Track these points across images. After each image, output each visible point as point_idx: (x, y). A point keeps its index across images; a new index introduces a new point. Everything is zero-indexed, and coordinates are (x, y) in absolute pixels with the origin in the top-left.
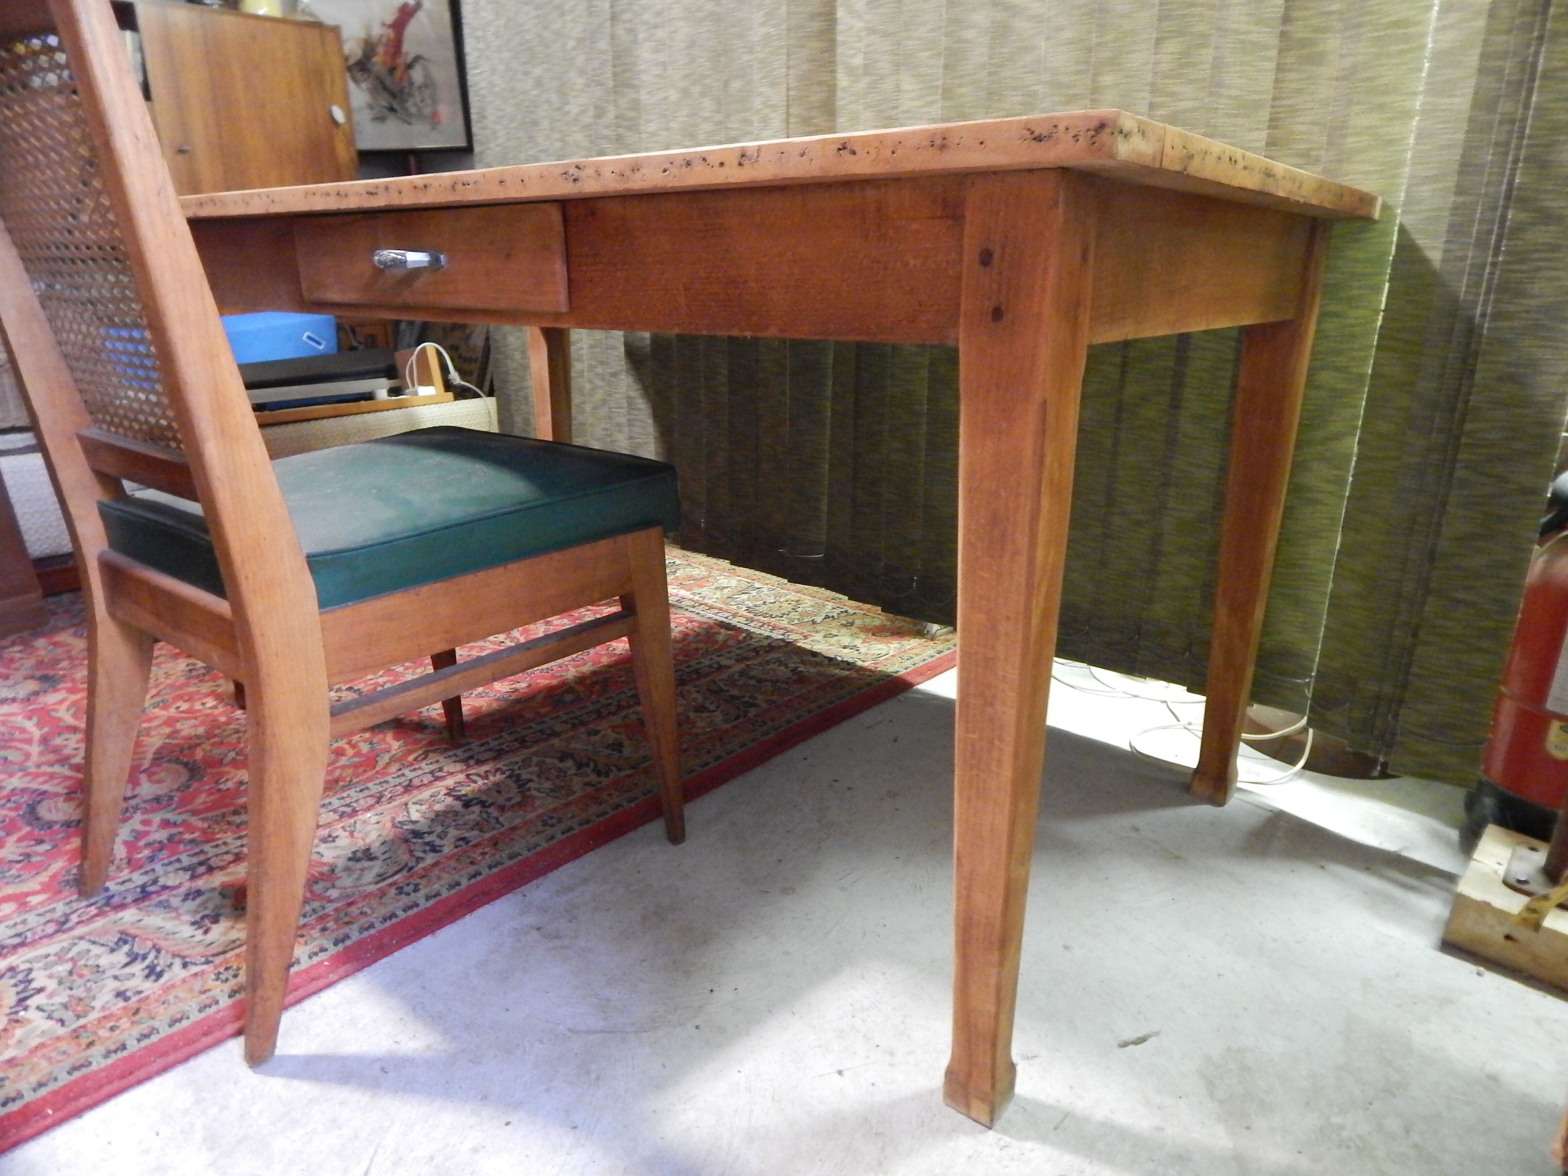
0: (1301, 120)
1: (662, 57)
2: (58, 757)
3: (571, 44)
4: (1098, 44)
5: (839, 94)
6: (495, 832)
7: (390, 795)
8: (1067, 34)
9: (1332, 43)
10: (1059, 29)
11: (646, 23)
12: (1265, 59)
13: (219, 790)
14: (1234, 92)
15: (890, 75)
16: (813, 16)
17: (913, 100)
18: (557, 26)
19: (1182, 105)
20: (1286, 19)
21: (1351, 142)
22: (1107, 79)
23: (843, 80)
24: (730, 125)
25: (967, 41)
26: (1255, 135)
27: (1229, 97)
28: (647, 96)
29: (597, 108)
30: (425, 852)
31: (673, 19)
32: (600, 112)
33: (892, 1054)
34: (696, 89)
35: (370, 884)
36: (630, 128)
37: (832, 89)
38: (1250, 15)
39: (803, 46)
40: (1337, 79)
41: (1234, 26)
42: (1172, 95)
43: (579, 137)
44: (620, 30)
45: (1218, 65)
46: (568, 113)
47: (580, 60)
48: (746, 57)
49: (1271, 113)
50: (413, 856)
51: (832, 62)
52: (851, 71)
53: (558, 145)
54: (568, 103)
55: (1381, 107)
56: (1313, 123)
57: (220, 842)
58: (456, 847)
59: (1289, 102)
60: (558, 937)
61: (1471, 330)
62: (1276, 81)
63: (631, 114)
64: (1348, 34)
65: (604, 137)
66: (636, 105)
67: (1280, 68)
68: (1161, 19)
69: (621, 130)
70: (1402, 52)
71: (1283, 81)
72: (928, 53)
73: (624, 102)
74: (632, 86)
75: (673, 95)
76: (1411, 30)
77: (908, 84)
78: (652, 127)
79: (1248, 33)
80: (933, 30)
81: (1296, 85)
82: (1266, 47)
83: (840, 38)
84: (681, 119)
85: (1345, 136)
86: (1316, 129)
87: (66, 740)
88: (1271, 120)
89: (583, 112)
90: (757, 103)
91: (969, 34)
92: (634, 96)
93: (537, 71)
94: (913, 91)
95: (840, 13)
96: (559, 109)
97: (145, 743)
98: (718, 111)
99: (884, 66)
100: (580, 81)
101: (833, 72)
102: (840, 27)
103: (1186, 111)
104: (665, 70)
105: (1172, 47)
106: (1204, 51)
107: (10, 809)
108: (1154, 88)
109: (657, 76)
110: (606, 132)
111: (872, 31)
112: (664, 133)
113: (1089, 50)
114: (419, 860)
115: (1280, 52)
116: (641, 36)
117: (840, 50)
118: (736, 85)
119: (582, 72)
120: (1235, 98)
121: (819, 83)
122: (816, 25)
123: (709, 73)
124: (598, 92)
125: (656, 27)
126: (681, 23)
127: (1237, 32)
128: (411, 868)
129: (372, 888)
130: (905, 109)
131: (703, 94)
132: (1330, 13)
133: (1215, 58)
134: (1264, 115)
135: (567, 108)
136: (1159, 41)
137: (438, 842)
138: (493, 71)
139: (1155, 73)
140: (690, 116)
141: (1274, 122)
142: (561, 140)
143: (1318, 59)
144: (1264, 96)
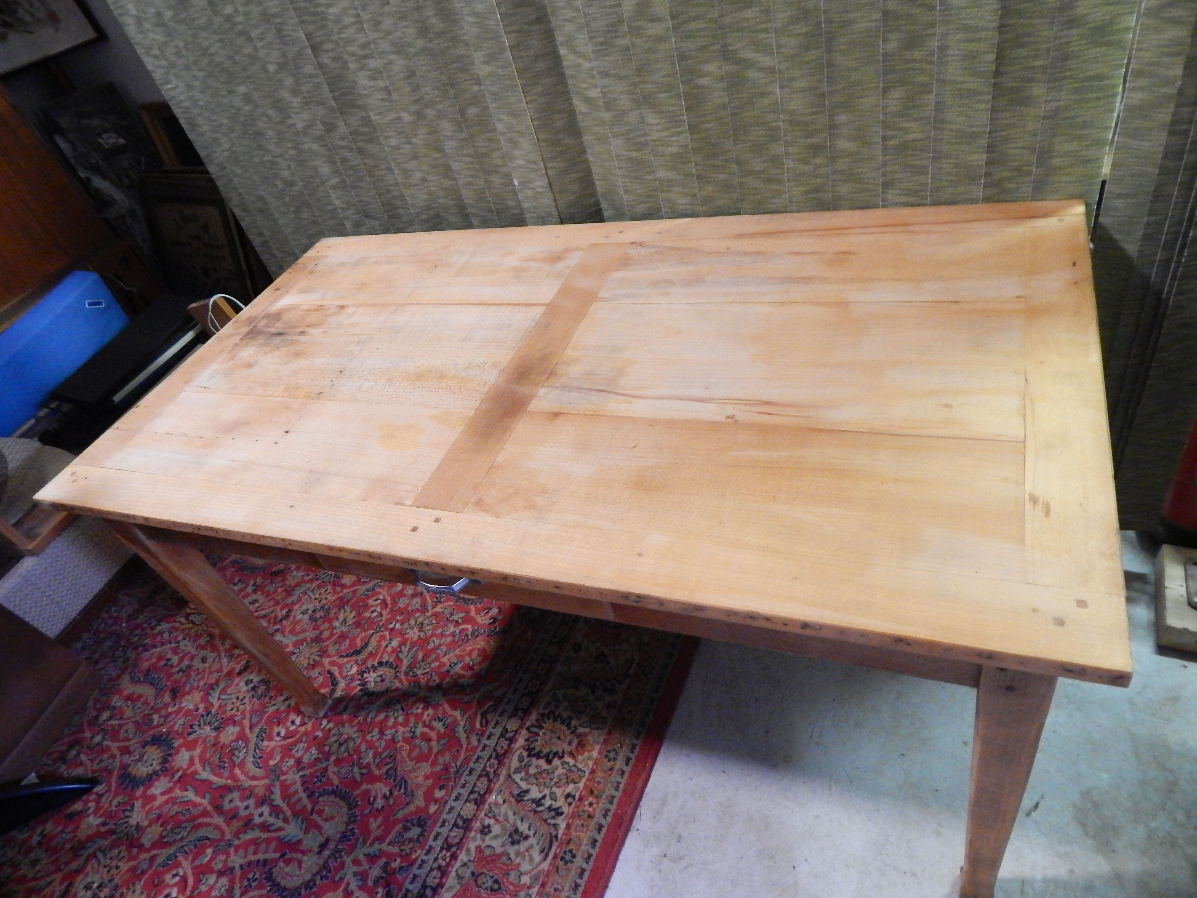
0: (1013, 145)
1: (381, 84)
2: (241, 823)
3: (271, 68)
4: (830, 92)
5: (579, 117)
6: (584, 780)
7: (492, 770)
8: (800, 84)
9: (1038, 90)
10: (792, 80)
11: (353, 54)
12: (980, 101)
13: (378, 811)
14: (955, 127)
15: (632, 110)
16: (537, 58)
17: (661, 131)
18: (248, 50)
19: (911, 137)
20: (998, 73)
21: (1056, 162)
22: (842, 118)
23: (580, 106)
24: (477, 144)
25: (704, 87)
26: (976, 156)
27: (951, 130)
28: (378, 117)
29: (324, 124)
30: (553, 818)
31: (383, 52)
32: (330, 128)
33: (915, 875)
34: (431, 112)
35: (541, 862)
36: (368, 141)
37: (572, 113)
38: (965, 69)
39: (535, 84)
40: (1044, 118)
41: (953, 78)
42: (902, 129)
43: (315, 147)
44: (326, 59)
45: (940, 107)
46: (293, 125)
47: (289, 81)
48: (476, 88)
49: (988, 142)
50: (549, 824)
51: (566, 92)
52: (588, 101)
53: (293, 152)
54: (290, 117)
55: (1080, 138)
56: (1024, 148)
57: (419, 862)
58: (570, 804)
59: (1003, 133)
60: (681, 859)
61: (1159, 301)
62: (992, 119)
63: (366, 130)
64: (1051, 85)
65: (342, 148)
66: (367, 121)
67: (994, 110)
68: (885, 73)
69: (360, 144)
70: (1098, 99)
71: (997, 119)
72: (666, 95)
73: (354, 121)
74: (358, 107)
75: (406, 117)
76: (1105, 82)
77: (652, 119)
78: (393, 142)
79: (963, 82)
80: (668, 76)
81: (1007, 121)
82: (981, 93)
83: (567, 72)
84: (422, 136)
85: (1051, 158)
86: (1025, 152)
87: (231, 801)
88: (988, 146)
89: (311, 126)
90: (500, 126)
91: (705, 81)
92: (363, 114)
93: (242, 89)
94: (658, 124)
95: (563, 51)
96: (282, 122)
97: (288, 782)
98: (460, 130)
99: (624, 102)
100: (296, 101)
101: (569, 100)
102: (565, 63)
103: (914, 141)
104: (389, 94)
105: (897, 94)
106: (927, 96)
107: (256, 888)
108: (885, 126)
109: (382, 100)
110: (342, 143)
111: (605, 74)
112: (407, 146)
113: (823, 95)
114: (555, 826)
115: (993, 98)
116: (352, 66)
117: (570, 82)
118: (472, 111)
119: (295, 92)
120: (957, 131)
121: (559, 112)
122: (541, 65)
123: (438, 99)
124: (321, 111)
125: (365, 57)
126: (393, 57)
127: (955, 82)
128: (556, 836)
129: (545, 866)
130: (654, 138)
131: (438, 117)
132: (1034, 68)
133: (937, 103)
134: (983, 142)
135: (290, 121)
136: (885, 90)
137: (556, 805)
138: (189, 87)
139: (885, 114)
140: (429, 134)
141: (990, 149)
142: (295, 148)
143: (1026, 101)
144: (981, 129)
